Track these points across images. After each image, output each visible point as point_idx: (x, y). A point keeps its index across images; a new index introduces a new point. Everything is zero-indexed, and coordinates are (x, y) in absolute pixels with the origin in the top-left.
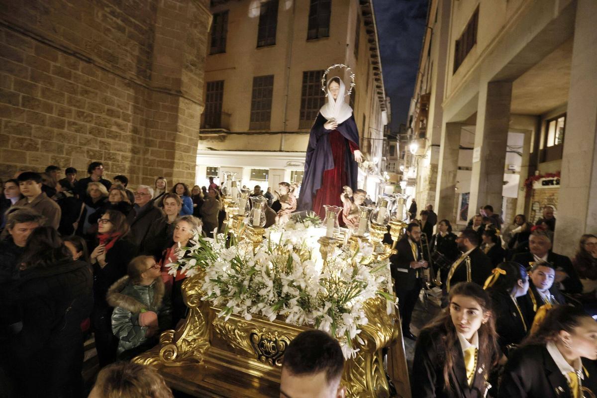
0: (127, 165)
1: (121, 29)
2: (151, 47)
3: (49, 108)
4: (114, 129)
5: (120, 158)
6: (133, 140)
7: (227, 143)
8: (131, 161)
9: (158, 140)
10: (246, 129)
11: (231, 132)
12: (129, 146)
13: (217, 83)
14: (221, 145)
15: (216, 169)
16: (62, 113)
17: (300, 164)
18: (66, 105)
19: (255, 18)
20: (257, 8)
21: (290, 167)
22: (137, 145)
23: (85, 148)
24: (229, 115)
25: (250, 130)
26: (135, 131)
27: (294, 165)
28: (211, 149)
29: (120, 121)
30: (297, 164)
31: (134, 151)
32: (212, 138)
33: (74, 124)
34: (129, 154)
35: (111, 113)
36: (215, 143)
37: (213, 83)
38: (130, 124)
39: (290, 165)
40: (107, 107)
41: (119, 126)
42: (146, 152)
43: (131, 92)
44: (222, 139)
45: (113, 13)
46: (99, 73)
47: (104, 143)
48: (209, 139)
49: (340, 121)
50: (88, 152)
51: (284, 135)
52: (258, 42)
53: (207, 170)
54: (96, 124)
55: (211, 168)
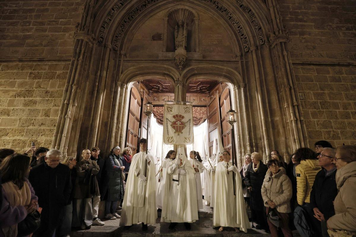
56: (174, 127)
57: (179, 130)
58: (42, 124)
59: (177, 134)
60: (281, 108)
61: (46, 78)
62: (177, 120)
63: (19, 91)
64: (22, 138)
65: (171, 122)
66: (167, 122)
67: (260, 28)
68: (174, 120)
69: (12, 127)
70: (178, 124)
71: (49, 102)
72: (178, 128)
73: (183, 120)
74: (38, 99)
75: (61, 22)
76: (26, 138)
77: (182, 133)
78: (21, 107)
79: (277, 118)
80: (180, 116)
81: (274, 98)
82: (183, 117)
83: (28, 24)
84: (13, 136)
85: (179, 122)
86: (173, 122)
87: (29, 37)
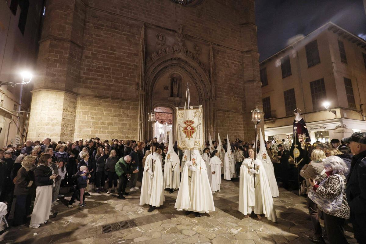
0: (243, 138)
1: (237, 100)
2: (245, 101)
3: (226, 126)
4: (239, 128)
5: (241, 136)
6: (244, 130)
7: (276, 124)
8: (244, 137)
9: (251, 129)
10: (285, 116)
11: (278, 118)
12: (243, 132)
13: (267, 98)
14: (274, 125)
15: (272, 136)
16: (228, 127)
17: (318, 127)
18: (228, 124)
19: (279, 67)
20: (279, 62)
21: (313, 130)
22: (245, 132)
23: (233, 135)
24: (275, 111)
25: (286, 116)
26: (244, 127)
27: (314, 129)
28: (269, 128)
29: (240, 126)
30: (316, 128)
31: (245, 134)
32: (268, 123)
33: (231, 129)
34: (243, 135)
35: (238, 124)
36: (270, 125)
37: (265, 99)
38: (242, 126)
39: (312, 129)
40: (237, 122)
41: (240, 127)
42: (248, 133)
43: (242, 116)
44: (273, 122)
45: (235, 97)
46: (234, 114)
47: (237, 132)
48: (267, 123)
49: (299, 120)
50: (234, 136)
51: (305, 115)
52: (283, 76)
53: (268, 137)
54: (235, 128)
55: (270, 137)
56: (185, 133)
57: (189, 135)
58: (129, 129)
59: (188, 138)
60: (210, 126)
61: (126, 109)
62: (188, 125)
63: (114, 114)
64: (122, 135)
65: (182, 127)
66: (179, 127)
67: (207, 93)
68: (185, 126)
69: (115, 130)
70: (189, 129)
71: (130, 120)
72: (189, 132)
73: (193, 125)
74: (124, 118)
75: (127, 79)
76: (123, 135)
77: (192, 137)
78: (117, 122)
79: (209, 129)
80: (190, 121)
81: (209, 122)
82: (193, 122)
83: (109, 77)
84: (117, 134)
85: (189, 127)
86: (185, 127)
87: (112, 85)
